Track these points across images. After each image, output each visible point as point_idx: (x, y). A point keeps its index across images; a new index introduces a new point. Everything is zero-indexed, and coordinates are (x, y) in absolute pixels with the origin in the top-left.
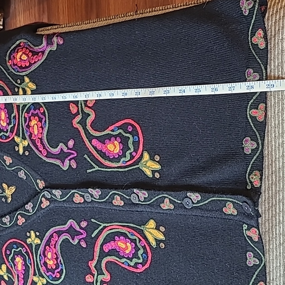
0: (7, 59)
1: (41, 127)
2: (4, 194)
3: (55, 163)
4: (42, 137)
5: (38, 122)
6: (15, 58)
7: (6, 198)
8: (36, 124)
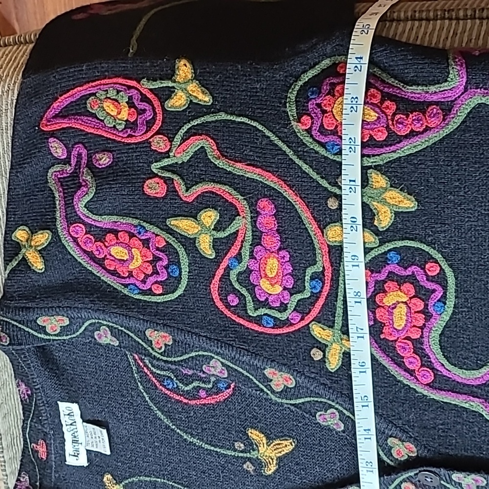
0: (292, 110)
1: (425, 312)
2: (254, 454)
3: (467, 406)
4: (422, 337)
5: (411, 298)
6: (324, 112)
7: (259, 464)
8: (405, 303)
